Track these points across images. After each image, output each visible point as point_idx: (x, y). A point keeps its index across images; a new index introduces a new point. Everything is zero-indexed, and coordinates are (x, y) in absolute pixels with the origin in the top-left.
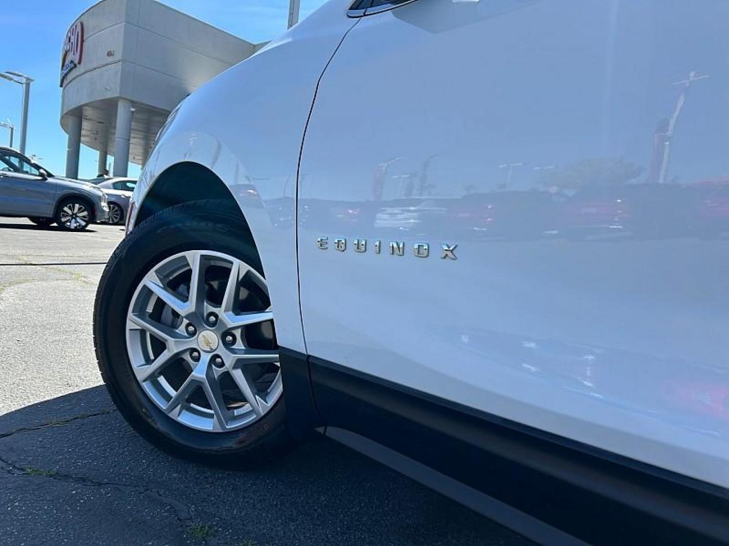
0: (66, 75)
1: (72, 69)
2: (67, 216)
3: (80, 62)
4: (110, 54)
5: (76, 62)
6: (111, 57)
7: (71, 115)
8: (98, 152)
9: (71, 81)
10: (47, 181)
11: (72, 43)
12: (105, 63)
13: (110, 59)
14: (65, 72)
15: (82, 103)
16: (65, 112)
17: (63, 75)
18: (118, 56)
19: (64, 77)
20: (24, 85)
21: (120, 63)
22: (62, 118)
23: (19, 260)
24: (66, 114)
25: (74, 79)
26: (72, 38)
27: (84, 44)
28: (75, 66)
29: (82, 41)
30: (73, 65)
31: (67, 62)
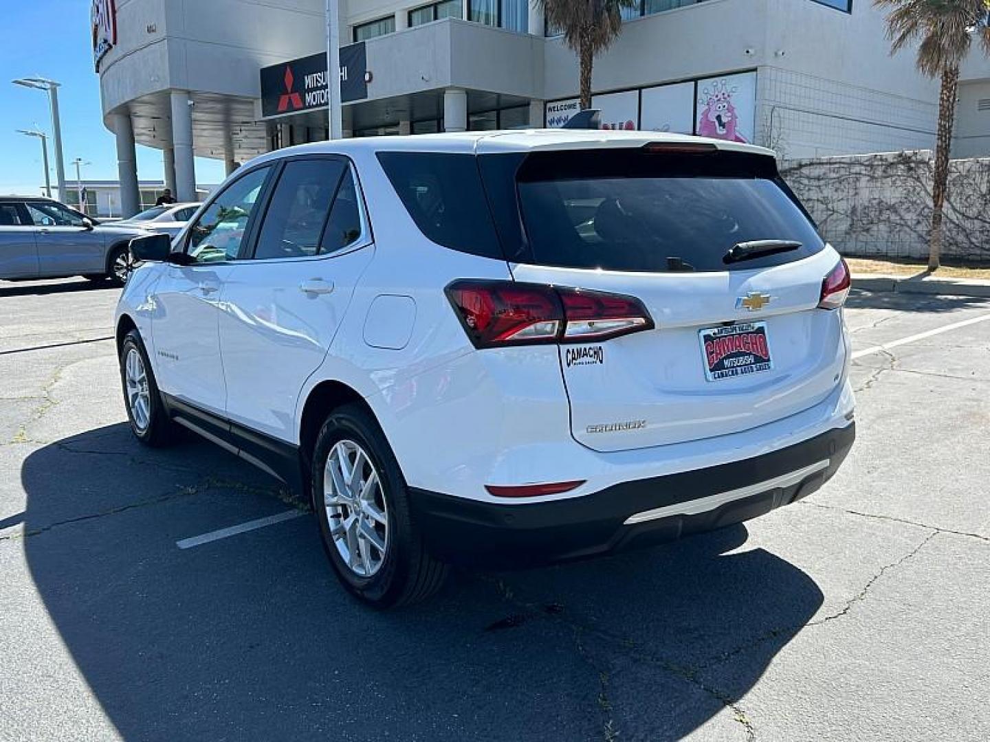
0: (101, 58)
1: (106, 52)
2: (122, 268)
3: (115, 43)
4: (150, 30)
5: (111, 42)
6: (153, 33)
7: (117, 113)
8: (162, 151)
9: (109, 67)
10: (94, 231)
11: (101, 14)
12: (146, 42)
13: (152, 37)
14: (99, 55)
15: (127, 99)
16: (107, 111)
17: (97, 59)
18: (162, 32)
19: (98, 62)
20: (50, 91)
21: (166, 41)
22: (104, 118)
23: (73, 337)
24: (110, 113)
25: (112, 64)
26: (101, 7)
27: (117, 15)
28: (110, 47)
29: (114, 12)
30: (107, 47)
31: (100, 41)
